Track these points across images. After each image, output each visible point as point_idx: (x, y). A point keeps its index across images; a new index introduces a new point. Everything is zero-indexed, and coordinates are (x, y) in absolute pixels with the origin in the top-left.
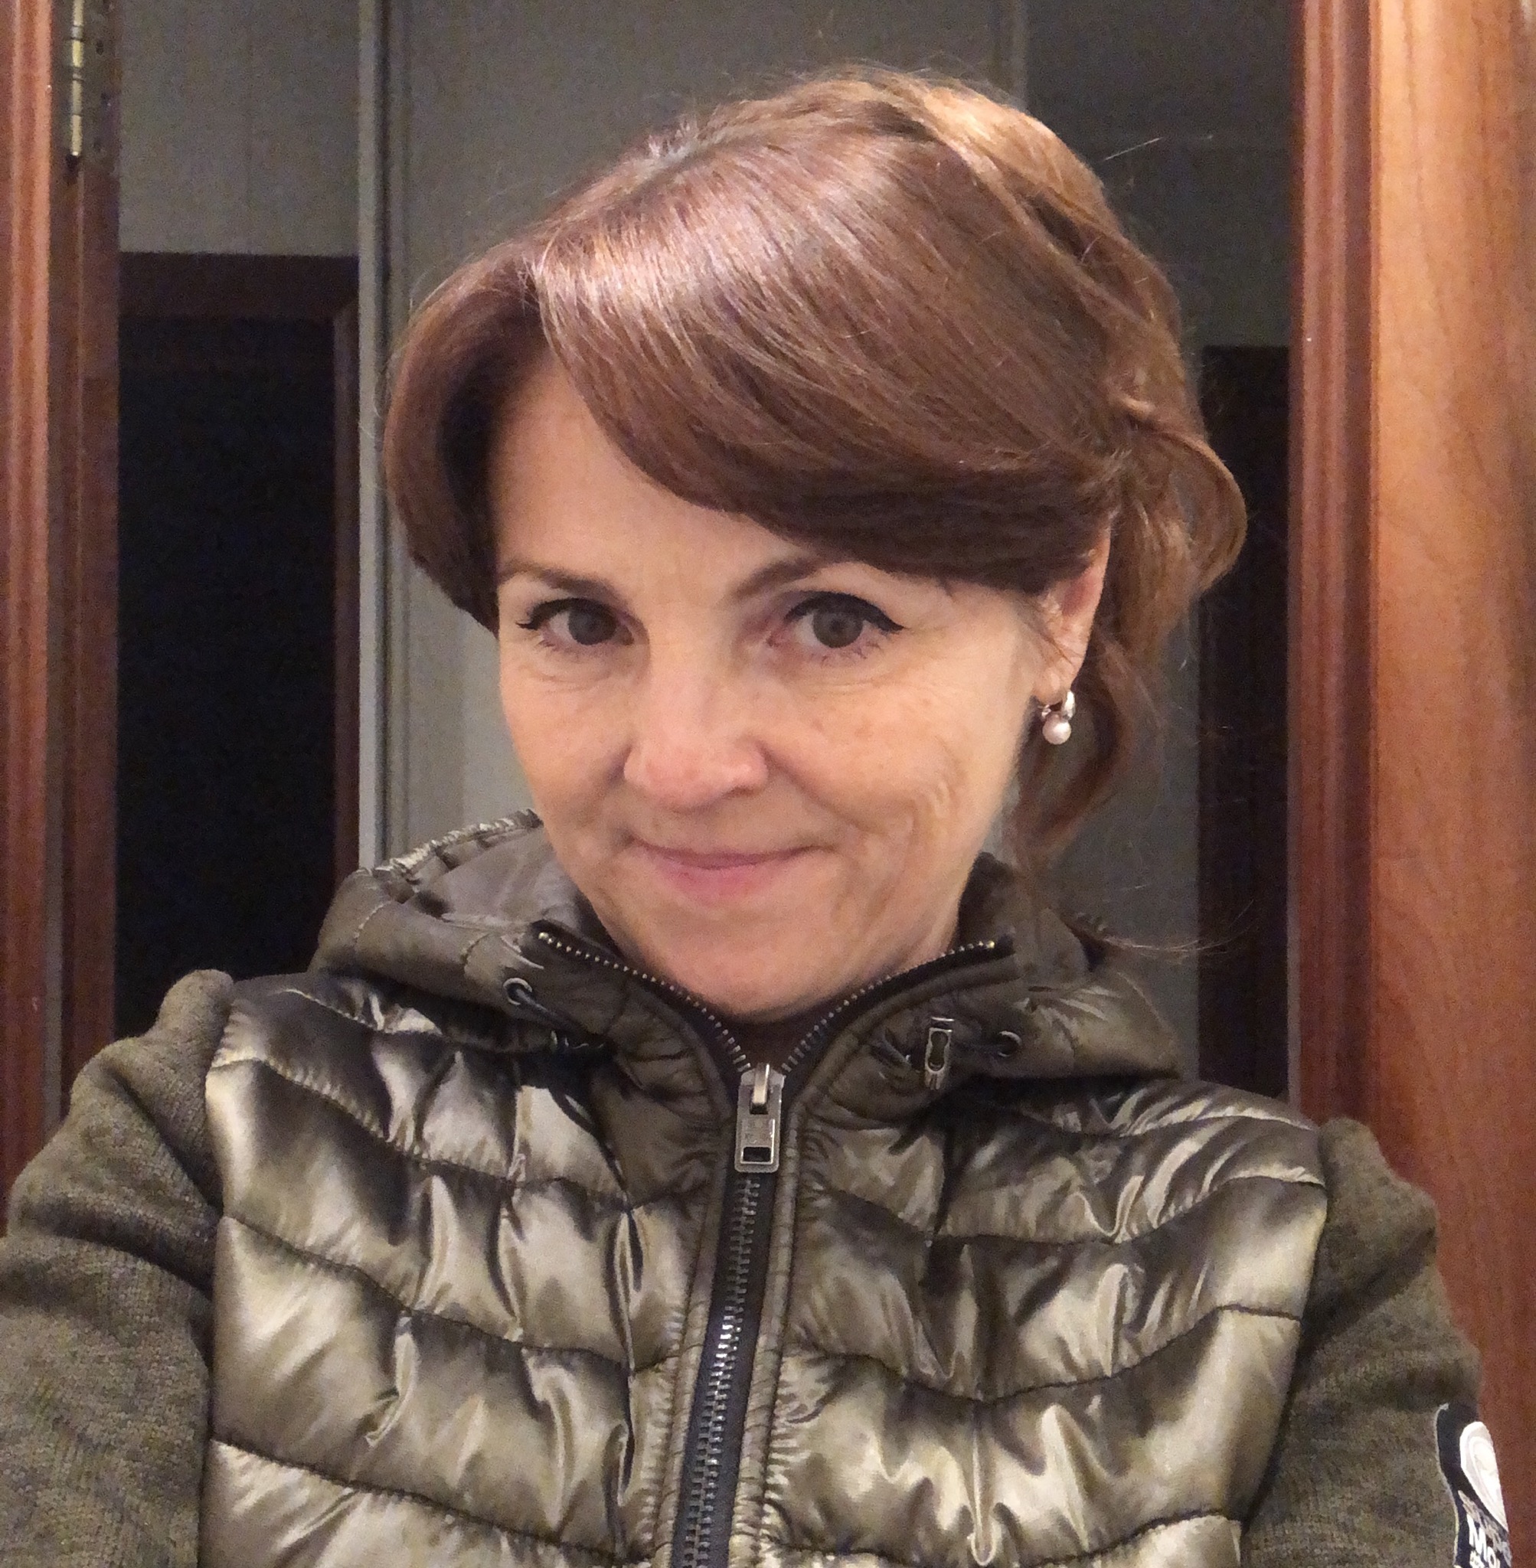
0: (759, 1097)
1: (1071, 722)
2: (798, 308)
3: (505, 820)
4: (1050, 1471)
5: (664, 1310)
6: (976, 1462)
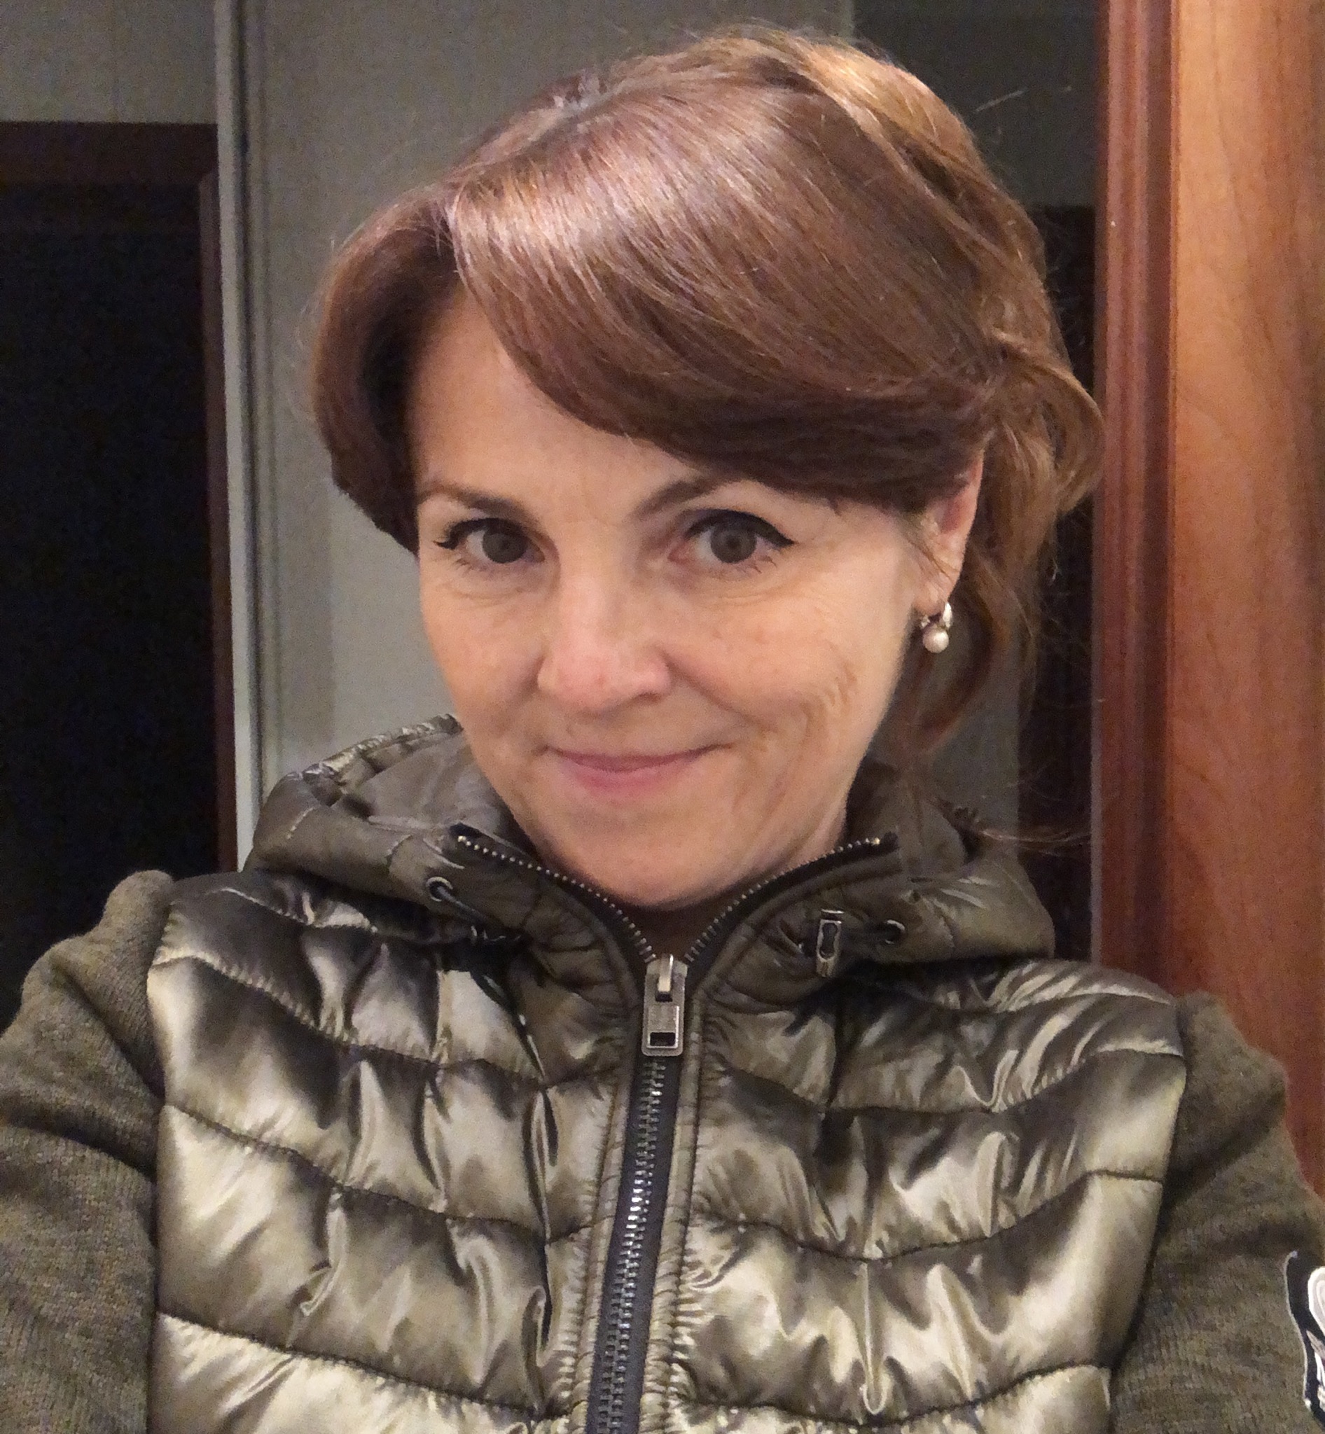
0: (664, 986)
1: (949, 632)
2: (694, 246)
3: (426, 725)
4: (935, 1326)
5: (577, 1184)
6: (867, 1317)
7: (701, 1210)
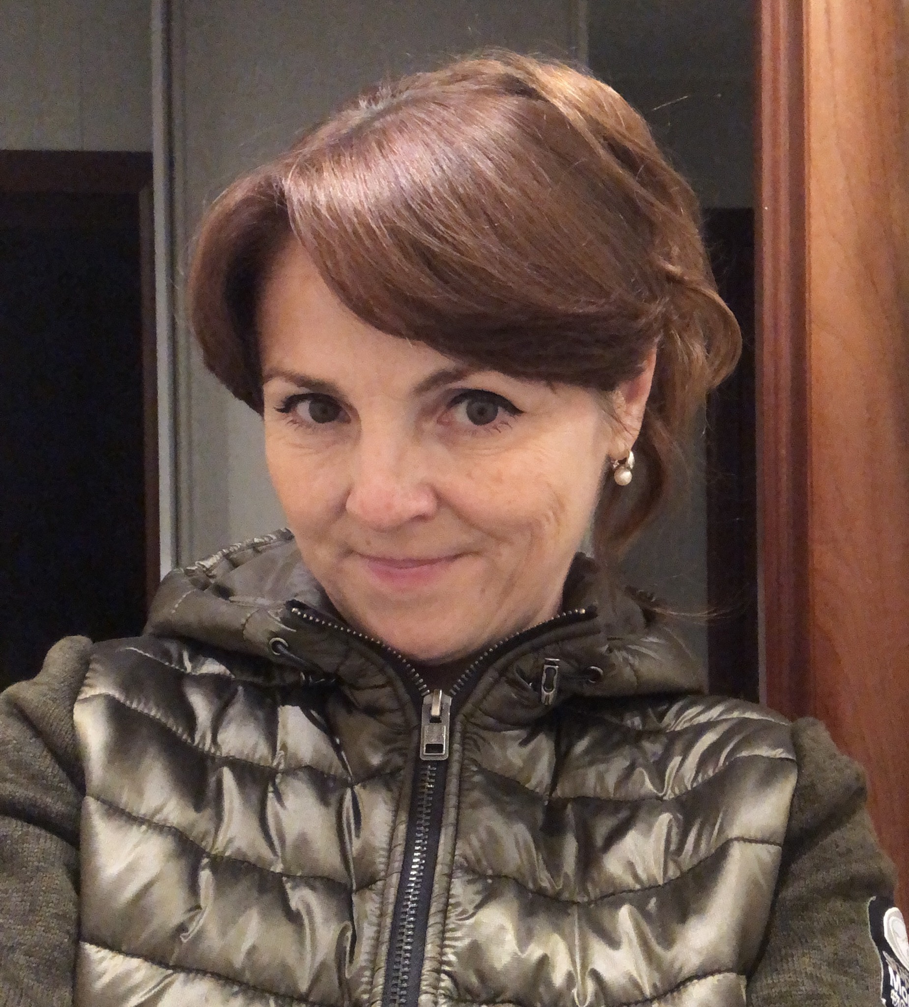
0: (436, 711)
1: (632, 471)
2: (455, 209)
3: (271, 535)
4: (625, 947)
5: (374, 849)
6: (577, 942)
7: (461, 867)
